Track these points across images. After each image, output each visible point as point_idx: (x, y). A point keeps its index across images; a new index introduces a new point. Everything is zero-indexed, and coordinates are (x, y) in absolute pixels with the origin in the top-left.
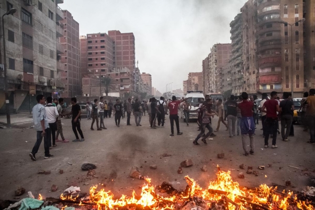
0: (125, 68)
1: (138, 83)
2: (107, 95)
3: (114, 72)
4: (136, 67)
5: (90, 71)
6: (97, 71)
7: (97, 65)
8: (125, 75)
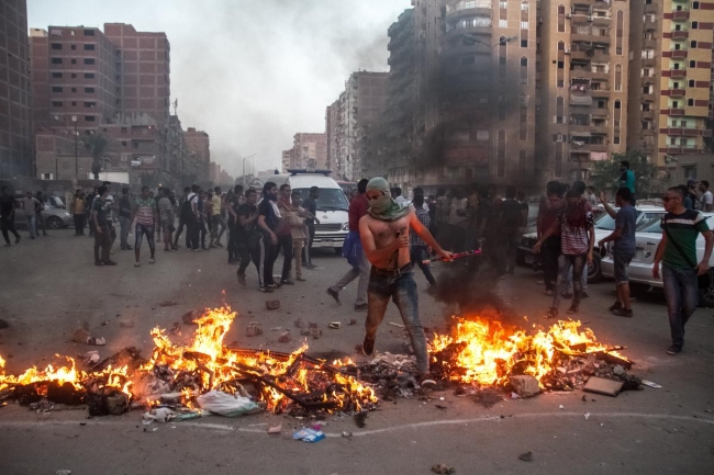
0: (145, 115)
1: (175, 152)
2: (97, 177)
3: (118, 124)
4: (172, 114)
5: (57, 118)
6: (74, 119)
7: (74, 104)
8: (145, 132)
